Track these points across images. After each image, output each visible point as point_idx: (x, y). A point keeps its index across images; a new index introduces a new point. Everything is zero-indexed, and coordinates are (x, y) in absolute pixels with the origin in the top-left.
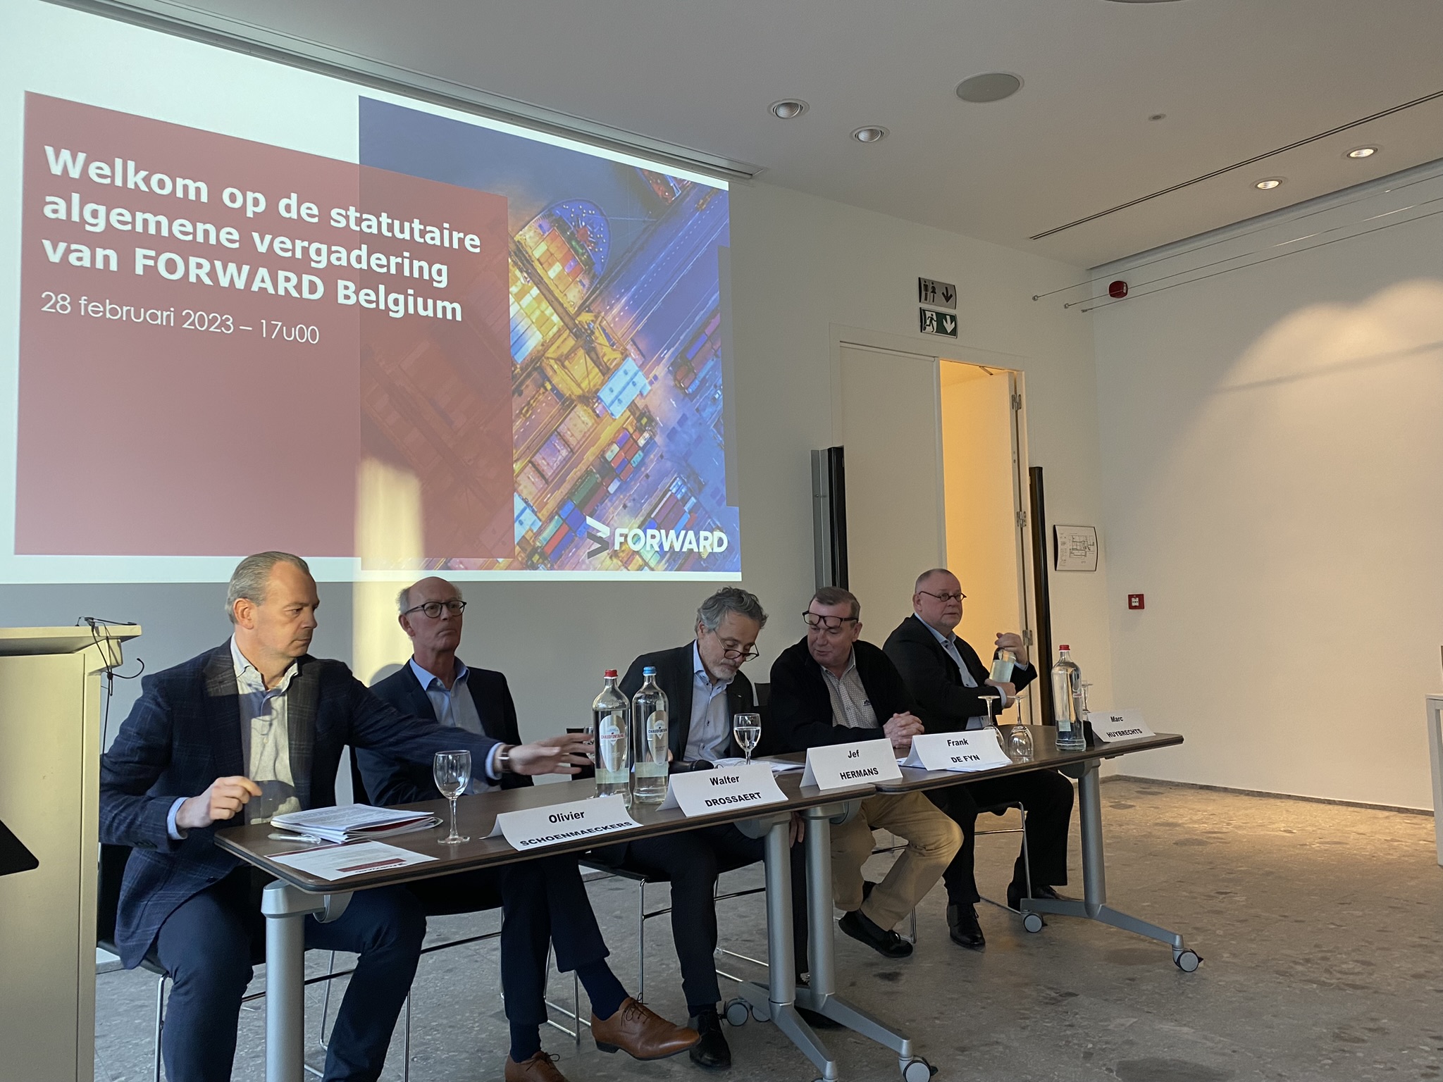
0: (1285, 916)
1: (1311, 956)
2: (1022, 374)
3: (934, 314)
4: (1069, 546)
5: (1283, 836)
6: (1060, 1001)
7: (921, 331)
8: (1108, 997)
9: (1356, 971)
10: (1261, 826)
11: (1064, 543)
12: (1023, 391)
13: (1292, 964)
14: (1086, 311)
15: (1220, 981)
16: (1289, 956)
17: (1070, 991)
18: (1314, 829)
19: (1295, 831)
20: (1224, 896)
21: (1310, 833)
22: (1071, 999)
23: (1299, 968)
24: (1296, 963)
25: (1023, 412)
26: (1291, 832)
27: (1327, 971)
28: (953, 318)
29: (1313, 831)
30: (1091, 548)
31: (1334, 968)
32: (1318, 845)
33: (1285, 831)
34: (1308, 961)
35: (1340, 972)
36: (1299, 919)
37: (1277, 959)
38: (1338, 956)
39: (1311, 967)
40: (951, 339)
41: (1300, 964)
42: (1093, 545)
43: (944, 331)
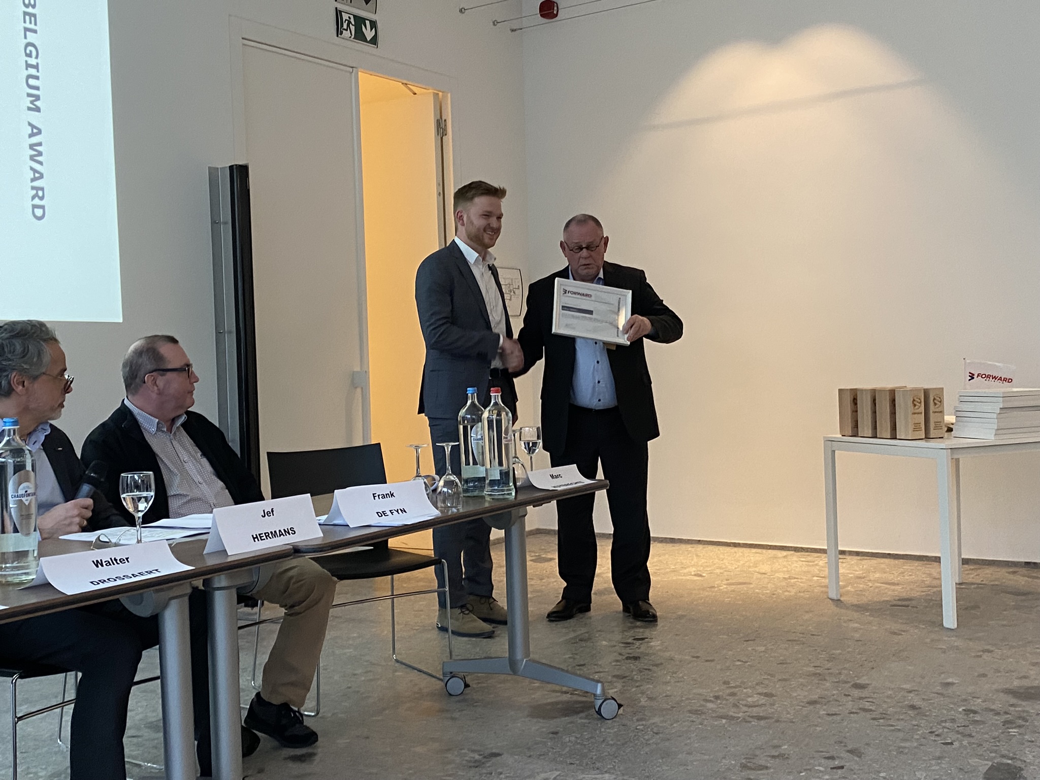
0: (698, 657)
1: (721, 693)
2: (447, 96)
3: (352, 17)
5: (695, 581)
6: (483, 763)
7: (338, 36)
8: (532, 753)
9: (760, 703)
10: (674, 571)
12: (448, 115)
13: (702, 702)
14: (515, 30)
15: (639, 725)
16: (700, 694)
17: (494, 751)
18: (722, 571)
19: (704, 575)
20: (640, 642)
21: (718, 575)
22: (494, 760)
23: (710, 705)
24: (706, 701)
25: (449, 139)
26: (701, 576)
27: (735, 706)
28: (373, 24)
29: (721, 573)
30: (517, 291)
31: (741, 702)
32: (725, 586)
33: (695, 575)
34: (717, 698)
35: (746, 705)
36: (708, 658)
37: (689, 699)
38: (745, 690)
39: (720, 704)
40: (370, 48)
41: (710, 701)
42: (519, 288)
43: (365, 40)
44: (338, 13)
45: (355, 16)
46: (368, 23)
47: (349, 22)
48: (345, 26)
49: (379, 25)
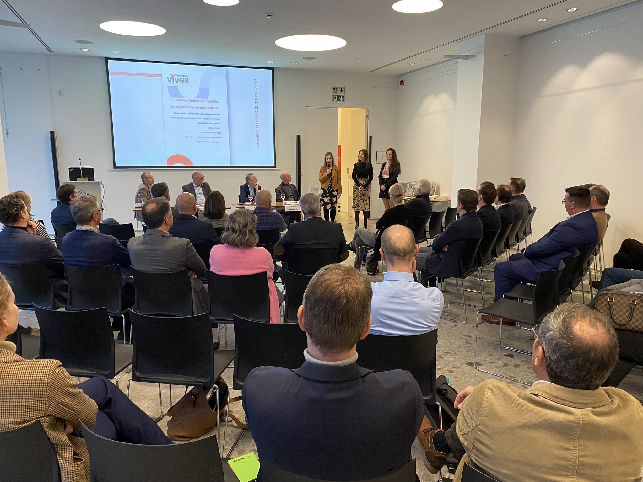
2: (369, 109)
4: (381, 157)
7: (333, 101)
12: (369, 114)
14: (395, 88)
25: (369, 120)
40: (342, 102)
44: (333, 96)
46: (341, 97)
47: (336, 97)
49: (345, 96)
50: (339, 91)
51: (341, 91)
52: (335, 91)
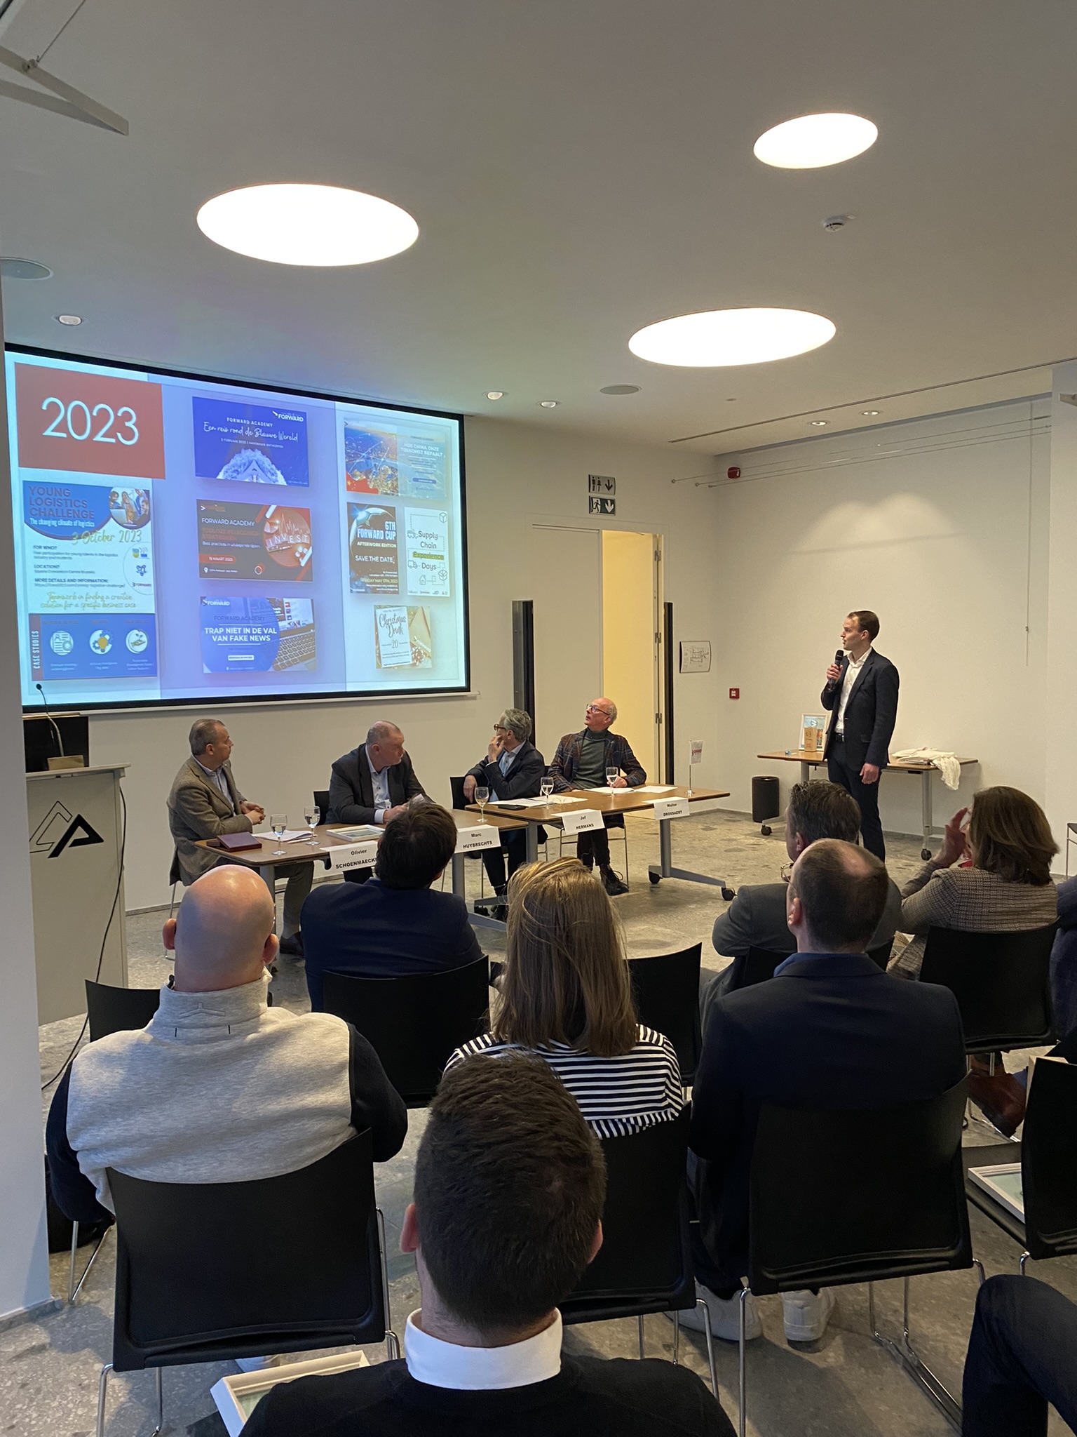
2: (662, 536)
3: (599, 500)
4: (690, 655)
7: (590, 512)
11: (686, 654)
12: (662, 548)
14: (713, 487)
25: (662, 563)
28: (613, 502)
30: (707, 656)
40: (610, 517)
42: (708, 654)
43: (606, 512)
44: (591, 499)
45: (601, 499)
46: (609, 501)
47: (597, 503)
48: (594, 507)
49: (617, 503)
50: (603, 487)
51: (609, 488)
52: (597, 487)
